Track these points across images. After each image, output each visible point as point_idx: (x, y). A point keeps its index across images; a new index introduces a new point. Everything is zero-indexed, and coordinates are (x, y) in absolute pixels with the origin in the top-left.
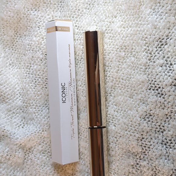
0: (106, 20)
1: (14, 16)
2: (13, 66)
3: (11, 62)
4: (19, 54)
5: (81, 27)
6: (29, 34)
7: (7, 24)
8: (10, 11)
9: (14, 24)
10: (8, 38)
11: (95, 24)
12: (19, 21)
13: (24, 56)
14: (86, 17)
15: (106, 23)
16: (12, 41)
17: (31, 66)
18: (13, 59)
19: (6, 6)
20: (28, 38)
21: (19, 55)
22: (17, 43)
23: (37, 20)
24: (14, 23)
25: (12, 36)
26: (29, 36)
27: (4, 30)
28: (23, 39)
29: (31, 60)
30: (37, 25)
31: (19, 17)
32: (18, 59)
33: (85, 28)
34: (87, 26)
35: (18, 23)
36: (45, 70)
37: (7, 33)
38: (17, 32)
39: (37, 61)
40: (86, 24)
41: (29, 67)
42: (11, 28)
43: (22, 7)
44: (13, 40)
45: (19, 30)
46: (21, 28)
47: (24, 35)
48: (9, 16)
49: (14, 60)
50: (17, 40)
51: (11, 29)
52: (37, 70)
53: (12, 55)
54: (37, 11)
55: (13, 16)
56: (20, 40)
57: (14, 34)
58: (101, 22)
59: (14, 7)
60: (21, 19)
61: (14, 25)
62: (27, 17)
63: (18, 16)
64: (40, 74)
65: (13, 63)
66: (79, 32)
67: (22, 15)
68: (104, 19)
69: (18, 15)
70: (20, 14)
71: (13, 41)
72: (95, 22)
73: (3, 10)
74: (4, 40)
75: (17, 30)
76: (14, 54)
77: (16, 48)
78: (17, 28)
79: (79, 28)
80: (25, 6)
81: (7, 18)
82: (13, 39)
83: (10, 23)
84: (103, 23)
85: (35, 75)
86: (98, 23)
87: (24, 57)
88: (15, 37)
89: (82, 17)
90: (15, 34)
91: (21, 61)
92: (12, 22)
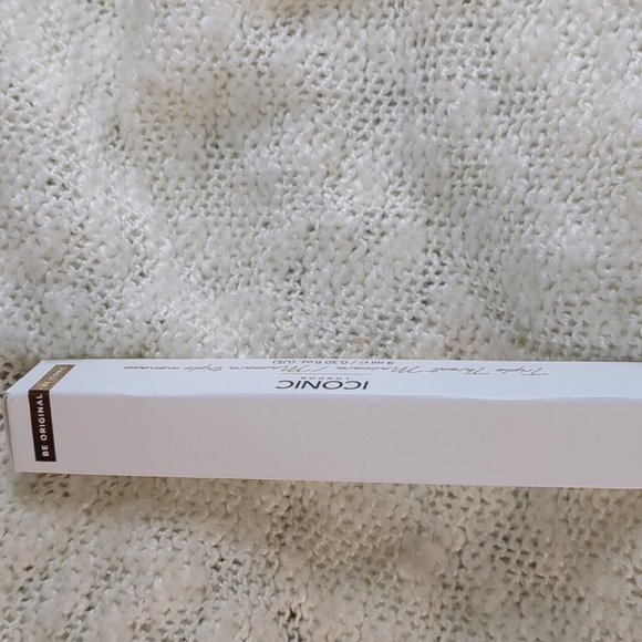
0: (622, 22)
1: (198, 67)
2: (217, 281)
3: (205, 265)
4: (241, 226)
5: (508, 77)
6: (274, 134)
7: (171, 108)
8: (181, 48)
9: (199, 103)
10: (182, 166)
11: (572, 48)
12: (224, 87)
13: (263, 229)
14: (517, 26)
15: (629, 32)
16: (197, 178)
17: (304, 271)
18: (213, 254)
19: (162, 26)
20: (272, 153)
21: (239, 231)
22: (223, 184)
23: (307, 73)
24: (201, 98)
25: (196, 158)
26: (277, 144)
27: (158, 133)
28: (246, 162)
29: (302, 243)
30: (305, 92)
31: (223, 69)
32: (238, 245)
33: (529, 77)
34: (533, 65)
35: (217, 96)
36: (369, 278)
37: (175, 146)
38: (218, 137)
39: (331, 246)
40: (526, 56)
41: (297, 273)
42: (187, 121)
43: (233, 25)
44: (205, 174)
45: (227, 127)
46: (232, 115)
47: (248, 141)
48: (180, 69)
49: (219, 256)
50: (221, 170)
51: (188, 126)
52: (337, 281)
53: (209, 234)
54: (298, 34)
55: (194, 66)
56: (234, 167)
57: (204, 147)
58: (598, 34)
59: (198, 26)
60: (230, 75)
61: (201, 108)
62: (255, 64)
63: (215, 65)
64: (352, 298)
65: (216, 269)
66: (506, 99)
67: (236, 57)
68: (614, 17)
69: (215, 59)
70: (224, 56)
71: (205, 177)
72: (571, 43)
73: (149, 47)
74: (167, 179)
75: (215, 126)
76: (216, 231)
77: (222, 202)
78: (217, 116)
79: (502, 82)
80: (246, 18)
81: (168, 80)
82: (205, 167)
83: (183, 101)
84: (612, 35)
85: (332, 304)
86: (587, 44)
87: (265, 233)
88: (212, 161)
89: (499, 30)
90: (208, 147)
91: (255, 253)
92: (192, 92)
